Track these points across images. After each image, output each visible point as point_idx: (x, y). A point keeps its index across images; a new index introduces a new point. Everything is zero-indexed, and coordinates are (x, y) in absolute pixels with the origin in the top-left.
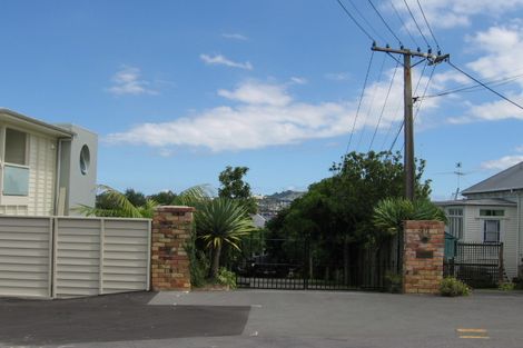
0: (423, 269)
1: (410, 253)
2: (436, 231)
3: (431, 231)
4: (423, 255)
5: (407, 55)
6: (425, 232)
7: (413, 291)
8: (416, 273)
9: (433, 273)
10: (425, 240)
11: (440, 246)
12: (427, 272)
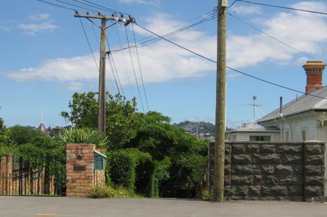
0: (79, 179)
1: (69, 166)
2: (88, 151)
3: (84, 151)
4: (79, 169)
5: (104, 20)
6: (80, 152)
7: (71, 194)
8: (73, 181)
9: (86, 181)
10: (79, 158)
11: (91, 162)
12: (82, 181)
